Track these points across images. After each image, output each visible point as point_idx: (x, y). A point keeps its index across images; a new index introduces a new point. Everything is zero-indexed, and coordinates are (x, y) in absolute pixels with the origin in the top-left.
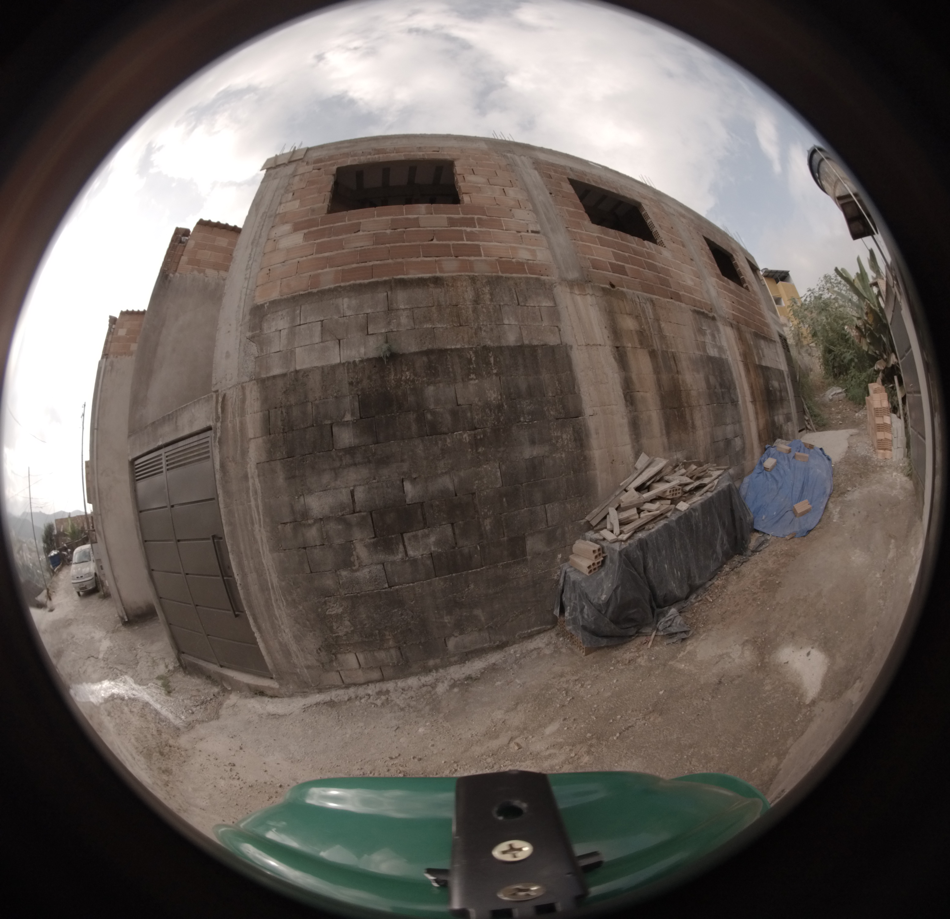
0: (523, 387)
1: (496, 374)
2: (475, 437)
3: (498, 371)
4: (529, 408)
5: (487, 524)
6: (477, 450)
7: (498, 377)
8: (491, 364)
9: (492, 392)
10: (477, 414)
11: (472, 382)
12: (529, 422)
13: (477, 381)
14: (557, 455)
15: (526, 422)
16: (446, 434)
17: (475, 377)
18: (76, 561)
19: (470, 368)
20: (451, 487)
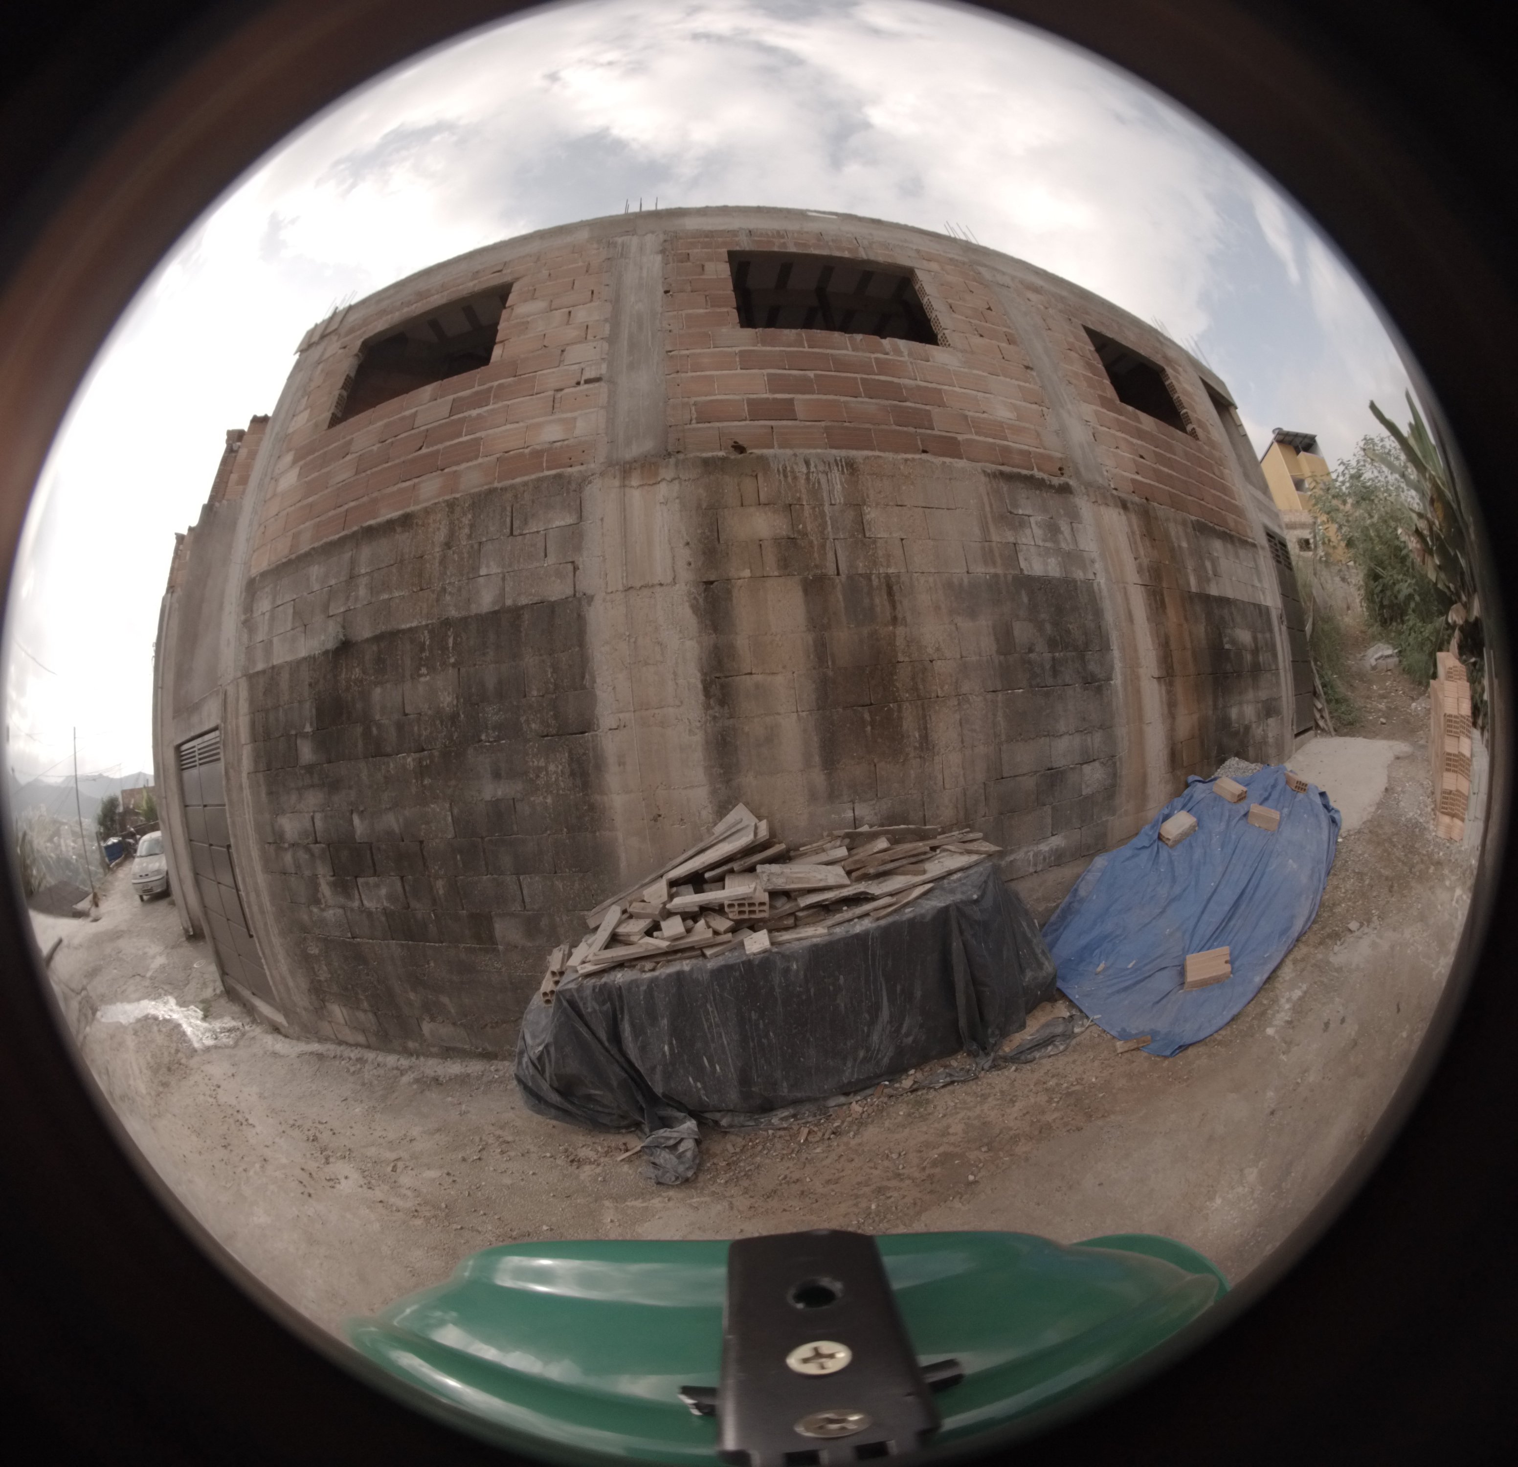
0: (491, 683)
1: (454, 665)
2: (420, 762)
3: (456, 660)
4: (496, 718)
5: (440, 886)
6: (422, 782)
7: (456, 670)
8: (448, 649)
9: (446, 694)
10: (426, 729)
11: (422, 679)
12: (495, 741)
13: (428, 678)
14: (537, 799)
15: (489, 742)
16: (388, 755)
17: (426, 672)
18: (144, 853)
19: (421, 659)
20: (397, 830)
